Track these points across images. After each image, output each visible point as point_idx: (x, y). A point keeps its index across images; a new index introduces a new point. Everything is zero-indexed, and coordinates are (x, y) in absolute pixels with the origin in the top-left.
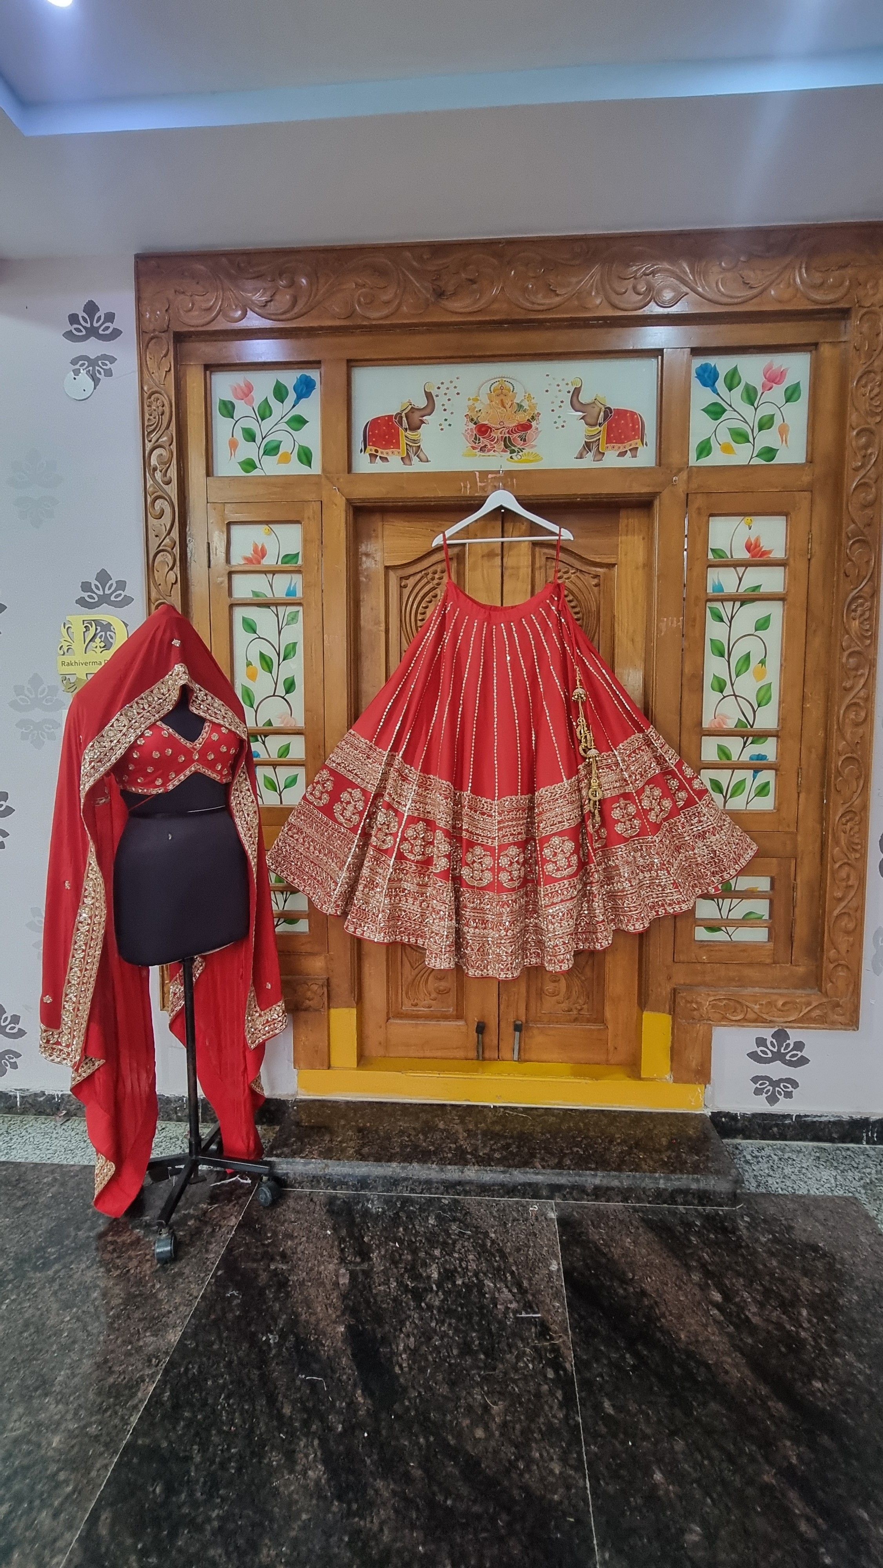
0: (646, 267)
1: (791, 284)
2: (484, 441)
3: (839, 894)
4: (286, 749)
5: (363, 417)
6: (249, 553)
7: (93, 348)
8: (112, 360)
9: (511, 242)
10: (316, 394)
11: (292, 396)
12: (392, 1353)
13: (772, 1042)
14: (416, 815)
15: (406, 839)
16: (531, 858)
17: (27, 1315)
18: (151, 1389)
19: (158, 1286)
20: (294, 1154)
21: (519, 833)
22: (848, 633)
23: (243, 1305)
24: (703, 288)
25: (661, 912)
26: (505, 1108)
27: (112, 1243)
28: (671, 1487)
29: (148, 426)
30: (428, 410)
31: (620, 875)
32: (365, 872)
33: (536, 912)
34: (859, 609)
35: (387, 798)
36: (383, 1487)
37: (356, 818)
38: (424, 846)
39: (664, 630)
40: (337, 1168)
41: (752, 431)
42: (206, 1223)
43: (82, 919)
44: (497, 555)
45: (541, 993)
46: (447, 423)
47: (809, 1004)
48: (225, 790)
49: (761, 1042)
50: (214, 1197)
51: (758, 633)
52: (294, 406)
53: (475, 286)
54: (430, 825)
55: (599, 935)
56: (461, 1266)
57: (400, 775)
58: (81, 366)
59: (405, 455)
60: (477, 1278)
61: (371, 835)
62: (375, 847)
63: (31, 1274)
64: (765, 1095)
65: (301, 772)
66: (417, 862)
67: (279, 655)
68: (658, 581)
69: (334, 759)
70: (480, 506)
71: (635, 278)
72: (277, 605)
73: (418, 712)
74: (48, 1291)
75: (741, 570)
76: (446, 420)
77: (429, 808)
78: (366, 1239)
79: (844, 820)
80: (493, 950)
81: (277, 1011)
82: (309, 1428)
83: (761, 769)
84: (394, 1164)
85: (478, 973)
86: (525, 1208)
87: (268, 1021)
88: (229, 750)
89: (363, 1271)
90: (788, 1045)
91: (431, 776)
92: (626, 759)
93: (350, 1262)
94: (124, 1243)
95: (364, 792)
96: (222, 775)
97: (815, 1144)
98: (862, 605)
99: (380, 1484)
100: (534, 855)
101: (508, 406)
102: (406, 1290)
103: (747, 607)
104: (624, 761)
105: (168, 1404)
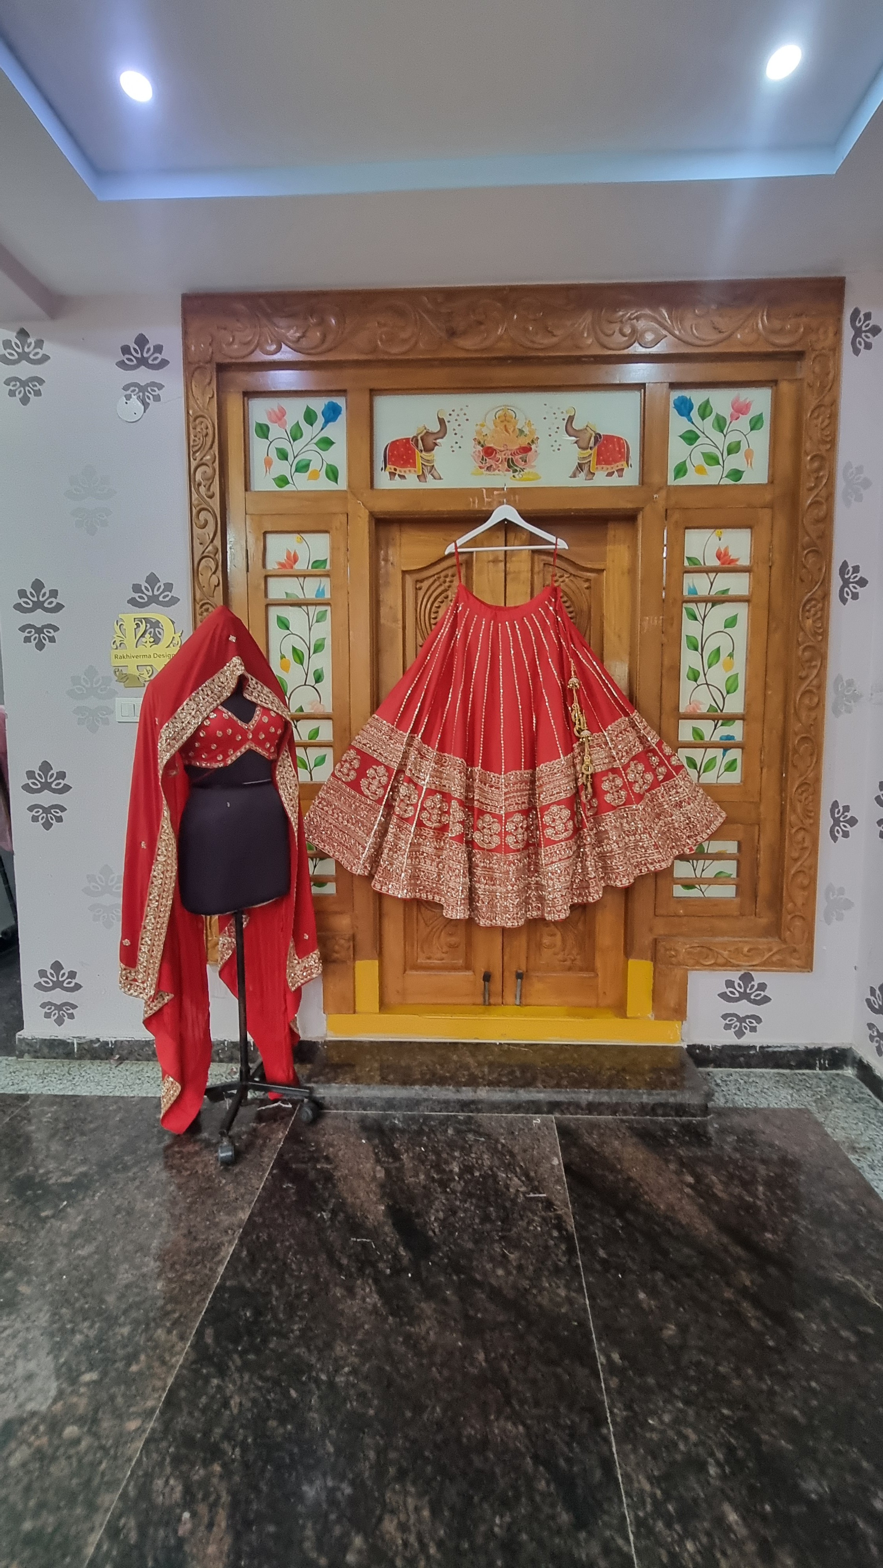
0: (631, 313)
1: (755, 330)
2: (490, 462)
3: (795, 855)
4: (316, 732)
5: (383, 440)
6: (283, 559)
7: (143, 376)
8: (160, 387)
9: (513, 289)
10: (342, 418)
11: (321, 420)
12: (426, 1223)
13: (739, 984)
14: (433, 788)
15: (425, 809)
16: (532, 825)
17: (117, 1203)
18: (231, 1250)
19: (224, 1181)
20: (329, 1081)
21: (523, 803)
22: (803, 630)
23: (298, 1192)
24: (680, 332)
25: (644, 870)
26: (509, 1044)
27: (178, 1152)
28: (652, 1302)
29: (193, 446)
30: (441, 435)
31: (608, 838)
32: (390, 837)
33: (537, 871)
34: (813, 609)
35: (408, 773)
36: (427, 1308)
37: (380, 792)
38: (441, 815)
39: (646, 627)
40: (367, 1092)
41: (722, 455)
42: (256, 1137)
43: (155, 873)
44: (501, 561)
45: (539, 946)
46: (458, 445)
47: (770, 950)
48: (271, 766)
49: (730, 984)
50: (260, 1117)
51: (727, 630)
52: (322, 429)
53: (483, 327)
54: (447, 797)
55: (591, 890)
56: (477, 1163)
57: (419, 753)
58: (132, 391)
59: (421, 473)
60: (492, 1171)
61: (394, 807)
62: (398, 815)
63: (114, 1175)
64: (733, 1030)
65: (329, 753)
66: (435, 829)
67: (309, 649)
68: (642, 583)
69: (360, 740)
70: (485, 519)
71: (621, 322)
72: (307, 605)
73: (435, 698)
74: (131, 1186)
75: (712, 575)
76: (456, 443)
77: (444, 782)
78: (395, 1145)
79: (800, 791)
80: (500, 903)
81: (313, 959)
82: (364, 1273)
83: (731, 748)
84: (417, 1087)
85: (488, 923)
86: (529, 1121)
87: (305, 967)
88: (276, 731)
89: (396, 1168)
90: (753, 986)
91: (446, 754)
92: (614, 738)
93: (384, 1162)
94: (189, 1153)
95: (388, 768)
96: (270, 753)
97: (776, 1071)
98: (815, 606)
99: (423, 1305)
100: (535, 822)
101: (510, 431)
102: (433, 1180)
103: (717, 607)
104: (612, 740)
105: (247, 1260)
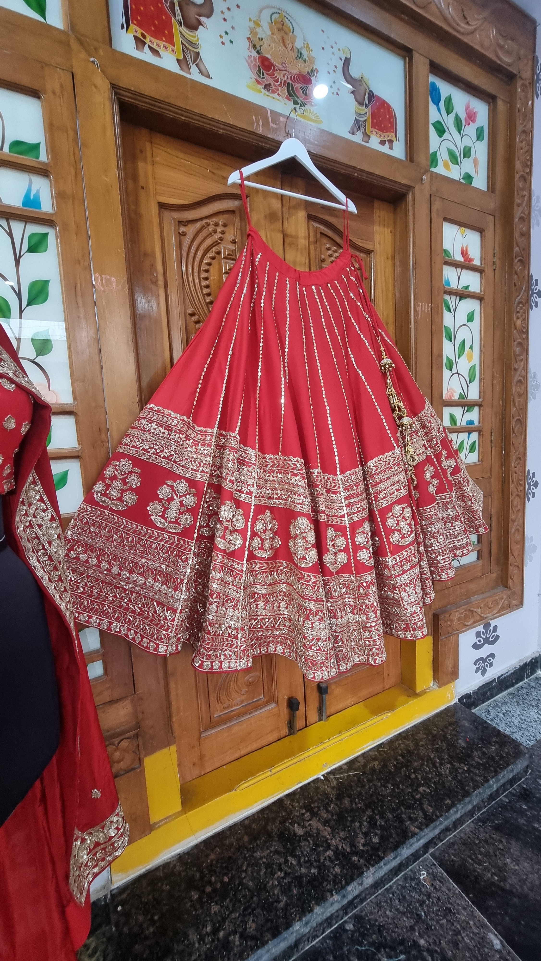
1: (488, 36)
2: (268, 79)
3: (514, 517)
13: (483, 633)
14: (263, 503)
15: (256, 534)
22: (516, 329)
30: (204, 11)
35: (229, 487)
37: (185, 519)
38: (272, 539)
39: (420, 313)
41: (460, 156)
46: (228, 37)
47: (502, 598)
49: (478, 635)
51: (469, 324)
59: (181, 58)
62: (224, 551)
64: (480, 671)
65: (73, 467)
66: (269, 559)
67: (19, 297)
69: (134, 444)
72: (7, 217)
75: (459, 270)
76: (227, 33)
79: (515, 464)
81: (114, 823)
83: (472, 431)
90: (490, 631)
91: (271, 455)
95: (192, 483)
97: (507, 692)
98: (522, 309)
101: (289, 47)
103: (463, 302)
